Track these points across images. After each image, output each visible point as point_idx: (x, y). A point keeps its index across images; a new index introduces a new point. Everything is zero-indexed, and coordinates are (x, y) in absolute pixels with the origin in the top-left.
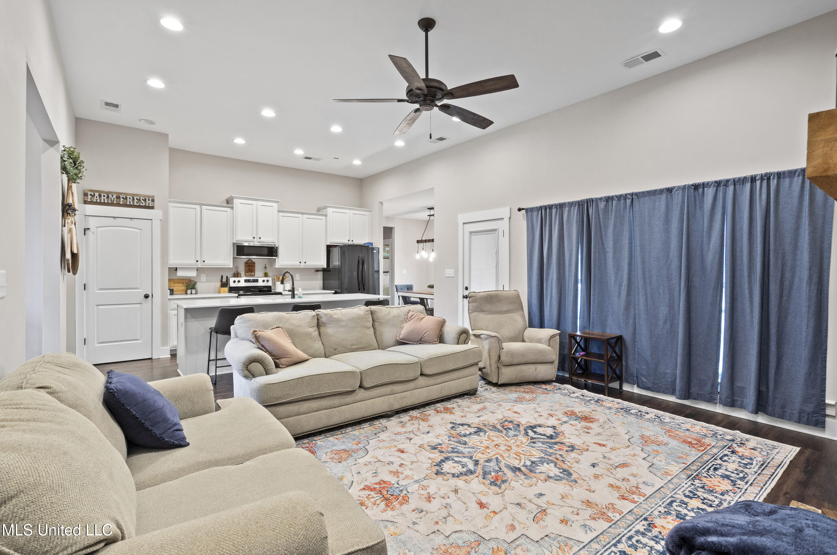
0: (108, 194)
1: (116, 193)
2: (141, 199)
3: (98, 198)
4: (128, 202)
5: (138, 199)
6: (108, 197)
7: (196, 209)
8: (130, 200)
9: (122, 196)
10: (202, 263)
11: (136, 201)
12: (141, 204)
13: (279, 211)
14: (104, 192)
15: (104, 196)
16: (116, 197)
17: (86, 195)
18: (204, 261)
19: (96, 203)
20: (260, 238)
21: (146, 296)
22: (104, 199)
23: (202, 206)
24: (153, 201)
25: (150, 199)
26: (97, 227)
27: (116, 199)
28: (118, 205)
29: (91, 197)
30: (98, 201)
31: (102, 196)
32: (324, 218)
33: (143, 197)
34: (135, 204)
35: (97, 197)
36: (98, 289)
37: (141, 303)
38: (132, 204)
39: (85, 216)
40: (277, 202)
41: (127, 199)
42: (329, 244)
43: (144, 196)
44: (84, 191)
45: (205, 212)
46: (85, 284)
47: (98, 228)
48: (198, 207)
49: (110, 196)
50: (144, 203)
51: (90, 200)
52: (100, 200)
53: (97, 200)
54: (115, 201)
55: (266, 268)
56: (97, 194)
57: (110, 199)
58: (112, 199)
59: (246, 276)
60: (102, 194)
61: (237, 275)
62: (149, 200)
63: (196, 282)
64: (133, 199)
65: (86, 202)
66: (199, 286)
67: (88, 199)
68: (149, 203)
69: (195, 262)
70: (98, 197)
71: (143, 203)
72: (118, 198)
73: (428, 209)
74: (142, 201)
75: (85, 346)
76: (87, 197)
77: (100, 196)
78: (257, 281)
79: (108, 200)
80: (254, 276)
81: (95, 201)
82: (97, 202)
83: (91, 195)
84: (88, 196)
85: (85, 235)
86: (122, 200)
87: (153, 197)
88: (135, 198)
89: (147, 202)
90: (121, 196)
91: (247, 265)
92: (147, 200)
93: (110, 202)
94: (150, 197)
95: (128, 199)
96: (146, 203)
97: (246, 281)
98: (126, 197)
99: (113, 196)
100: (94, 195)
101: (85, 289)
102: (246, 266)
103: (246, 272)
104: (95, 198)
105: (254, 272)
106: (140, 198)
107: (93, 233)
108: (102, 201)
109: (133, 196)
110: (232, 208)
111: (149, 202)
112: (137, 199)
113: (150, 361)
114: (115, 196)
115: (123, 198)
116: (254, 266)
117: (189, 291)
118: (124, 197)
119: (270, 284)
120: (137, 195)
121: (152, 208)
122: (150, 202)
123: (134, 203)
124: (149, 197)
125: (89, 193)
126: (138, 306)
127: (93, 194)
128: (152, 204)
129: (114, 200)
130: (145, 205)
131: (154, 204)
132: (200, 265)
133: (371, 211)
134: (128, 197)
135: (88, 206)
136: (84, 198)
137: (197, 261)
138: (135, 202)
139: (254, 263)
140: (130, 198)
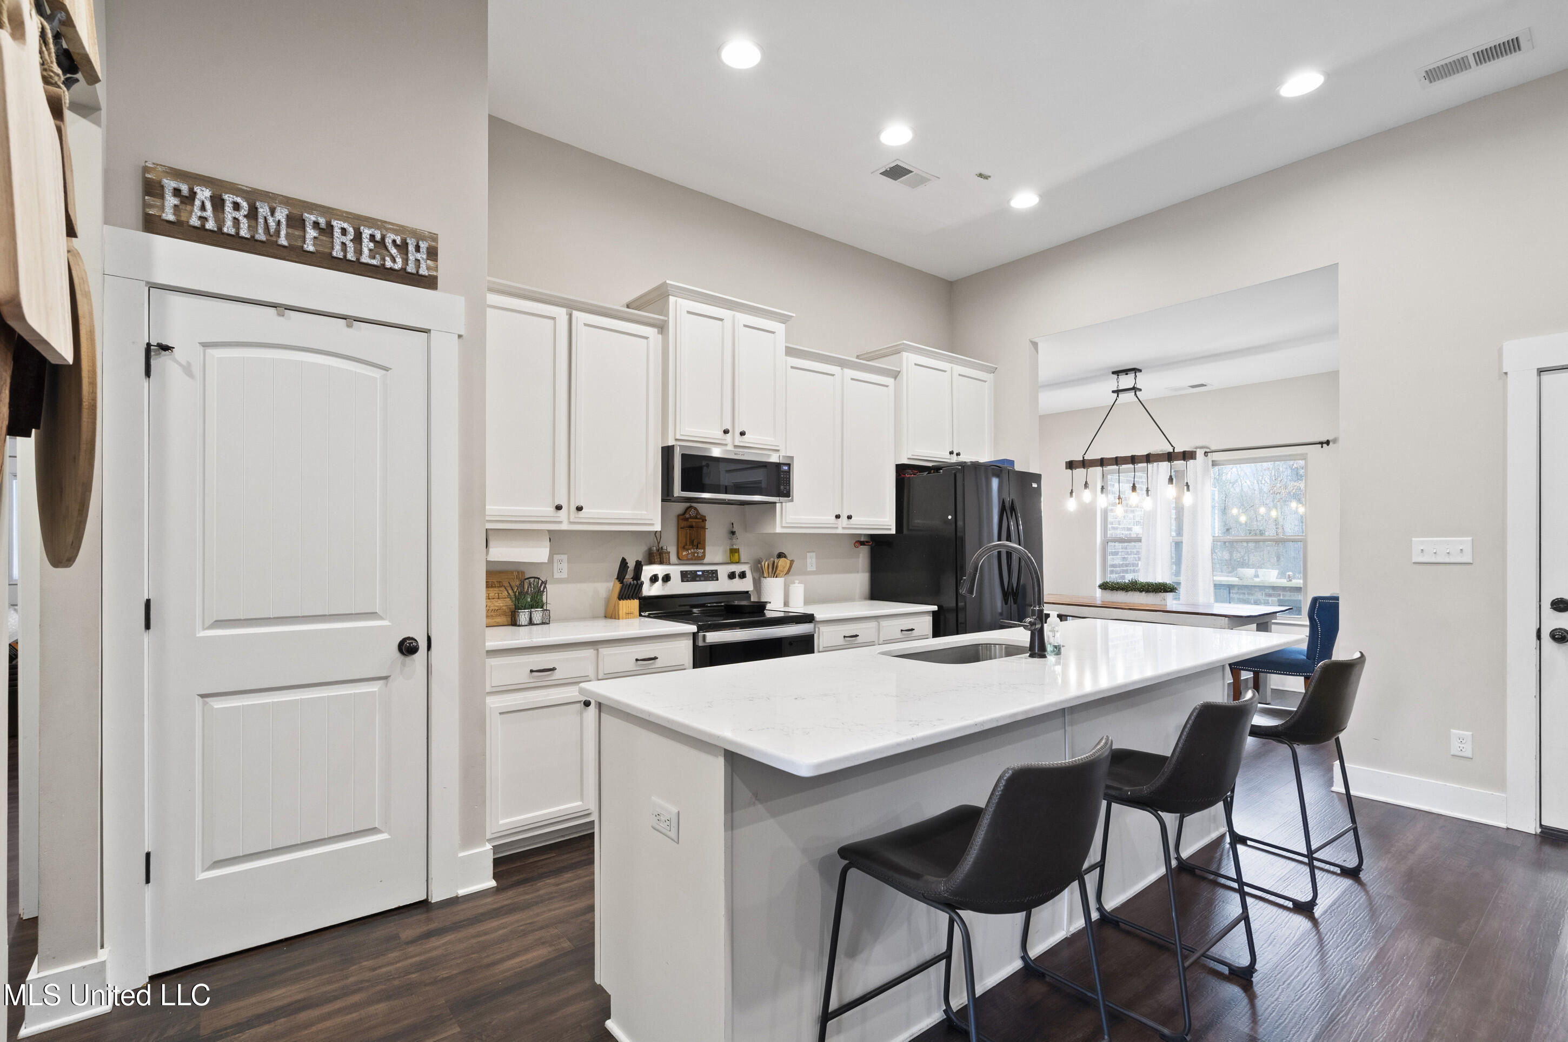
0: (253, 196)
1: (287, 201)
2: (388, 241)
3: (209, 213)
4: (338, 247)
5: (378, 237)
6: (253, 214)
7: (554, 319)
8: (344, 239)
9: (313, 218)
10: (574, 514)
11: (367, 245)
12: (389, 264)
13: (790, 352)
14: (234, 189)
15: (236, 206)
16: (289, 218)
17: (152, 189)
18: (579, 509)
19: (200, 235)
20: (742, 434)
21: (407, 648)
22: (236, 221)
23: (576, 314)
24: (433, 254)
25: (424, 245)
26: (205, 345)
27: (288, 226)
28: (296, 254)
29: (175, 201)
30: (211, 225)
31: (228, 207)
32: (889, 381)
33: (396, 232)
34: (365, 259)
35: (203, 208)
36: (207, 624)
37: (386, 678)
38: (351, 256)
39: (152, 286)
40: (784, 319)
41: (331, 235)
42: (905, 461)
43: (400, 229)
44: (146, 169)
45: (581, 333)
46: (148, 604)
47: (211, 352)
48: (560, 313)
49: (263, 210)
50: (399, 260)
51: (171, 217)
52: (220, 222)
53: (203, 219)
54: (283, 233)
55: (733, 533)
56: (204, 194)
57: (261, 221)
58: (272, 224)
59: (681, 560)
60: (229, 198)
61: (658, 556)
62: (418, 249)
63: (545, 583)
64: (358, 238)
65: (152, 224)
66: (553, 595)
67: (162, 208)
68: (417, 261)
69: (553, 509)
70: (208, 205)
71: (394, 260)
72: (296, 222)
73: (1114, 373)
74: (394, 251)
75: (149, 890)
76: (158, 202)
77: (218, 203)
78: (712, 576)
79: (253, 228)
80: (699, 559)
81: (195, 221)
82: (203, 228)
83: (177, 192)
84: (162, 197)
85: (148, 373)
86: (311, 233)
87: (434, 237)
88: (366, 233)
89: (411, 258)
90: (310, 218)
91: (684, 524)
92: (411, 248)
93: (261, 236)
94: (424, 238)
95: (337, 233)
96: (406, 261)
97: (685, 576)
98: (330, 227)
99: (273, 212)
100: (193, 195)
101: (148, 626)
102: (680, 528)
103: (681, 547)
104: (197, 212)
105: (704, 548)
106: (383, 238)
107: (187, 370)
108: (228, 228)
109: (358, 221)
110: (662, 328)
111: (419, 256)
112: (372, 238)
113: (420, 916)
114: (281, 214)
115: (316, 225)
116: (704, 528)
117: (523, 616)
118: (322, 221)
119: (746, 585)
120: (372, 222)
121: (430, 282)
122: (422, 256)
123: (359, 252)
124: (419, 236)
125: (170, 184)
126: (374, 687)
127: (185, 189)
128: (428, 268)
129: (278, 232)
130: (404, 269)
131: (436, 269)
132: (565, 522)
133: (993, 371)
134: (337, 224)
135: (163, 244)
136: (145, 205)
137: (559, 508)
138: (366, 251)
139: (703, 519)
140: (344, 232)
